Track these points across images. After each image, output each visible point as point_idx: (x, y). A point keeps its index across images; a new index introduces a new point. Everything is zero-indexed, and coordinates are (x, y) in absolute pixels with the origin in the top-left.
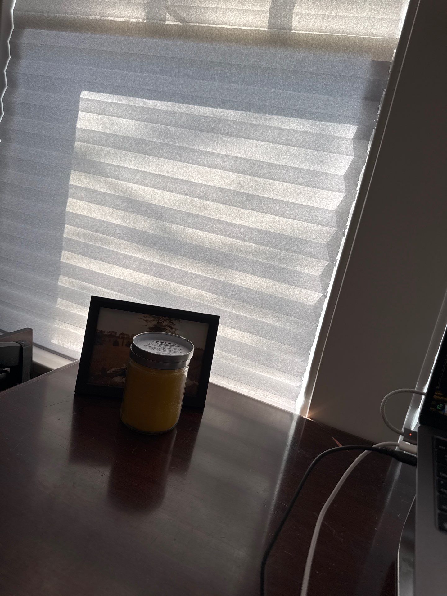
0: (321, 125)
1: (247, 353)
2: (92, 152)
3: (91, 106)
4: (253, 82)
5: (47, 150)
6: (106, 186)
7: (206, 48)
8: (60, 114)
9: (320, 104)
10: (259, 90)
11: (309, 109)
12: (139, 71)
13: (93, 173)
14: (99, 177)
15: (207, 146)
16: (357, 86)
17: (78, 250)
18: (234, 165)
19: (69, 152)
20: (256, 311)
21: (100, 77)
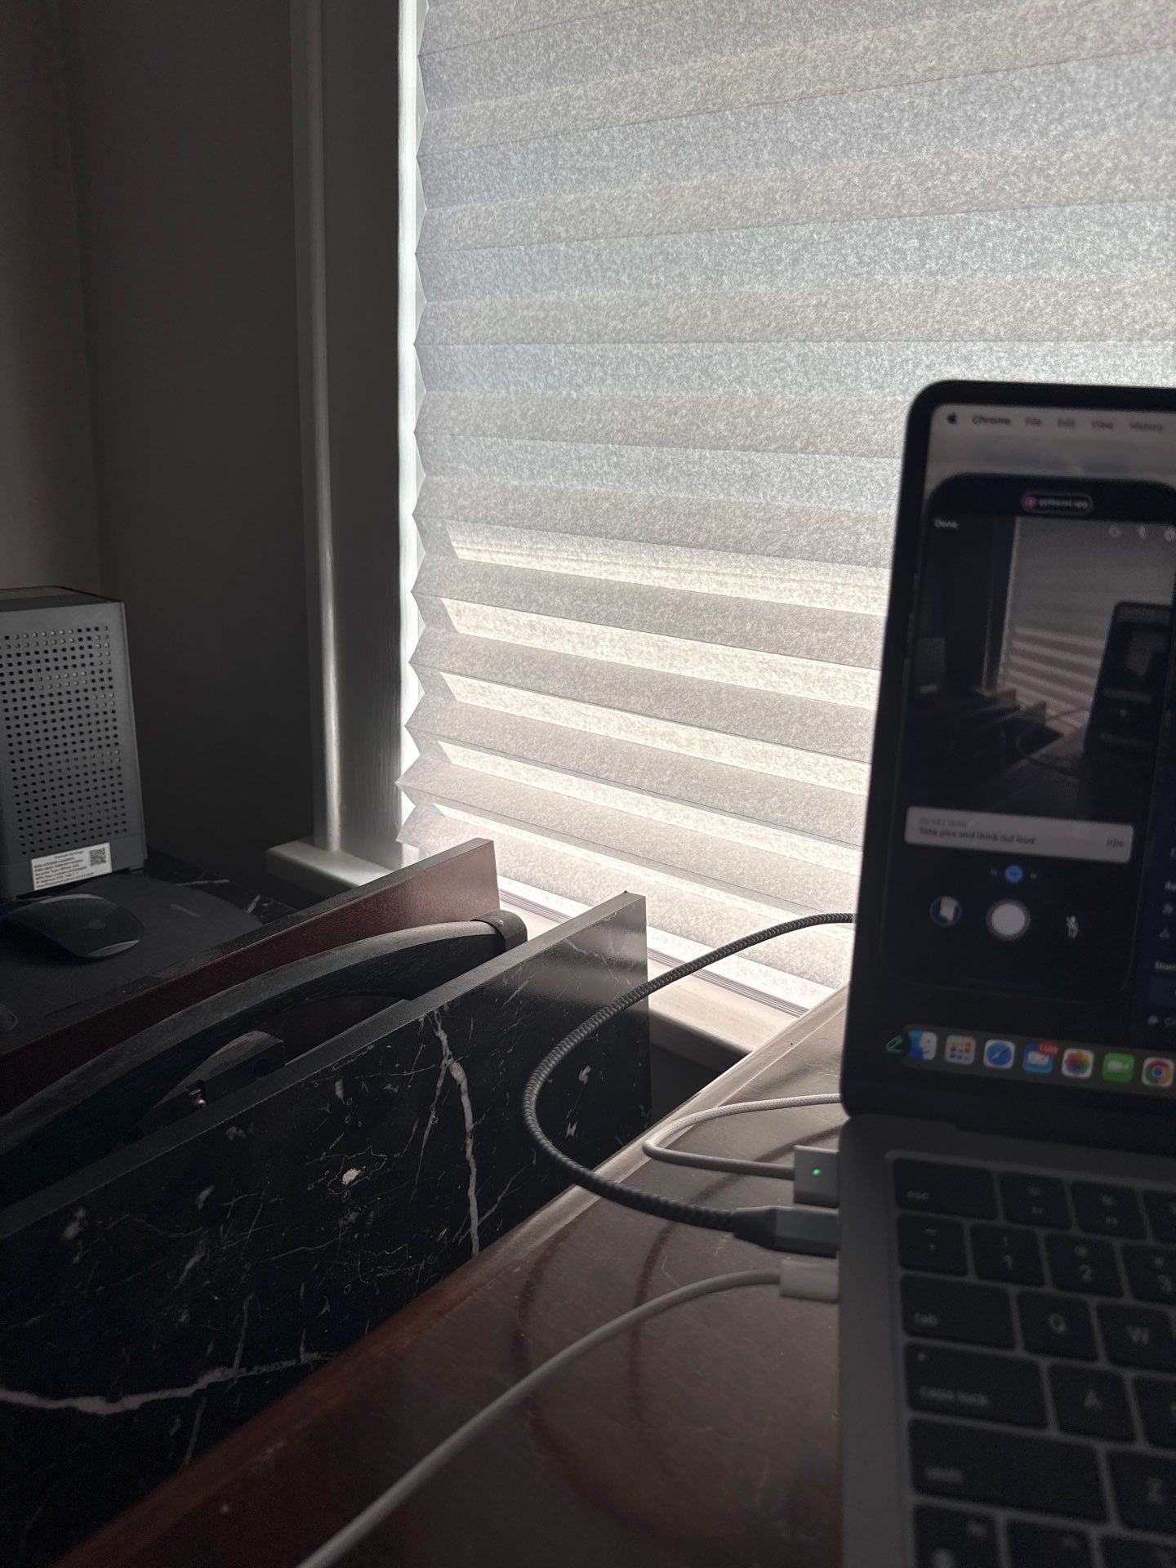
2: (743, 257)
3: (723, 83)
5: (577, 292)
6: (806, 373)
8: (613, 149)
13: (757, 335)
14: (781, 344)
19: (654, 282)
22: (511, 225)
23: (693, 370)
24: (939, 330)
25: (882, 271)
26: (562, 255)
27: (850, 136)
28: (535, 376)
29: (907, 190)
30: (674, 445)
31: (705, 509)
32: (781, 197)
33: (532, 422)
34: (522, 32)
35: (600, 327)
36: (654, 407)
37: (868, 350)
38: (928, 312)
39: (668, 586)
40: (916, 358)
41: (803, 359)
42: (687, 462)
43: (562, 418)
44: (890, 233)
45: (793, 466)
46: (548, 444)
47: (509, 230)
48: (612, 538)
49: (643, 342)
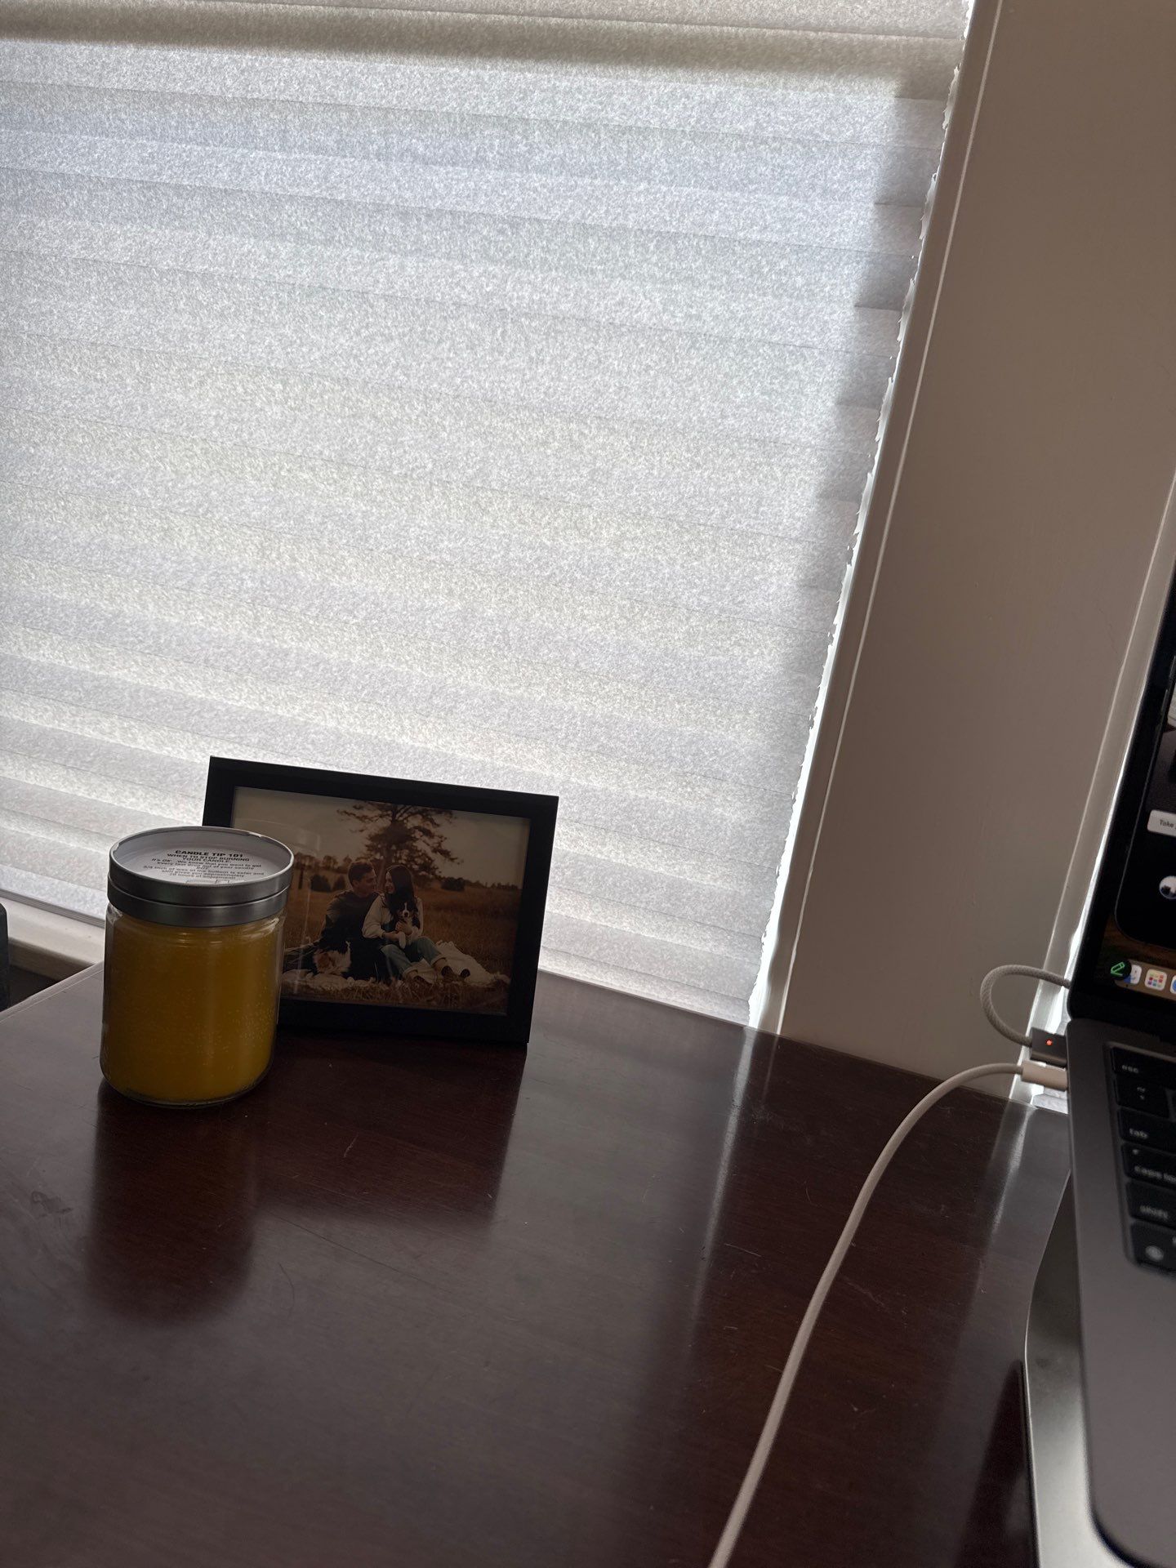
0: (776, 273)
1: (615, 885)
2: (165, 373)
4: (590, 165)
5: (37, 373)
6: (208, 462)
7: (456, 79)
8: (68, 273)
9: (768, 217)
10: (606, 186)
11: (741, 234)
12: (276, 148)
14: (189, 439)
15: (477, 342)
16: (864, 168)
17: (141, 642)
18: (551, 390)
19: (99, 377)
20: (634, 772)
21: (170, 168)
36: (96, 469)
41: (206, 452)
45: (197, 525)
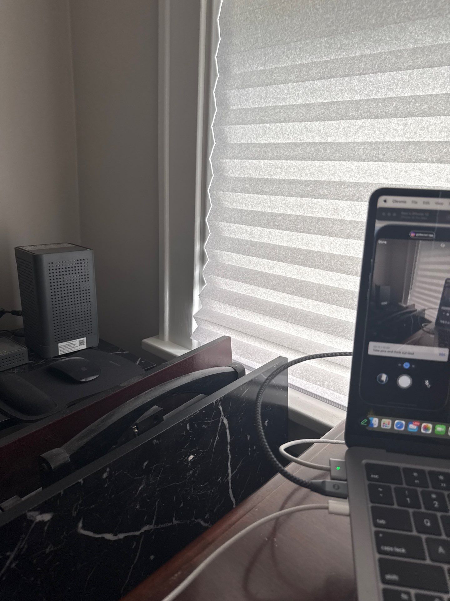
14: (350, 162)
17: (322, 265)
22: (249, 117)
23: (315, 170)
24: (410, 159)
25: (389, 137)
26: (268, 128)
27: (379, 89)
28: (255, 172)
29: (399, 108)
30: (307, 197)
31: (318, 220)
32: (351, 109)
33: (253, 188)
34: (256, 49)
35: (281, 155)
36: (300, 183)
37: (383, 165)
38: (406, 152)
39: (302, 248)
40: (401, 168)
41: (358, 168)
42: (312, 204)
43: (265, 187)
44: (392, 123)
45: (352, 206)
46: (259, 196)
47: (248, 119)
48: (282, 230)
49: (297, 160)
